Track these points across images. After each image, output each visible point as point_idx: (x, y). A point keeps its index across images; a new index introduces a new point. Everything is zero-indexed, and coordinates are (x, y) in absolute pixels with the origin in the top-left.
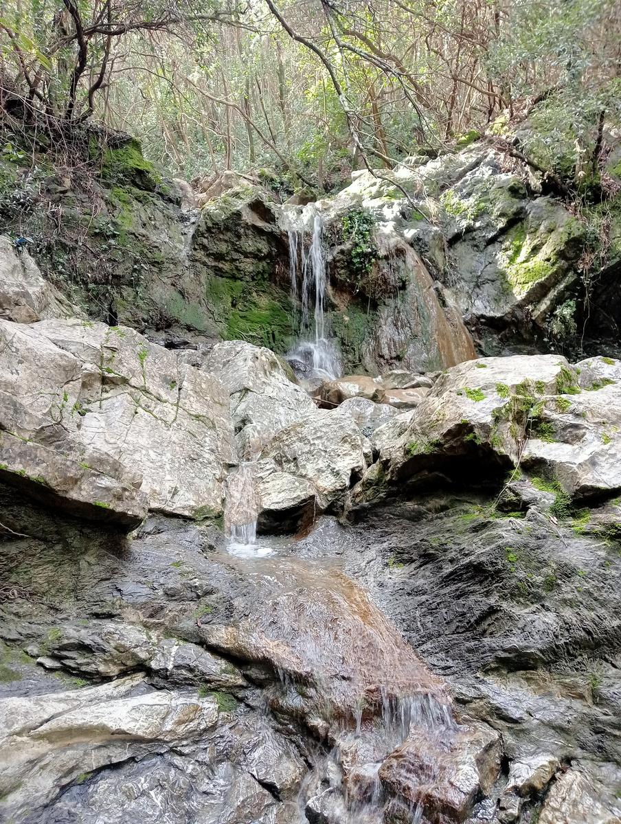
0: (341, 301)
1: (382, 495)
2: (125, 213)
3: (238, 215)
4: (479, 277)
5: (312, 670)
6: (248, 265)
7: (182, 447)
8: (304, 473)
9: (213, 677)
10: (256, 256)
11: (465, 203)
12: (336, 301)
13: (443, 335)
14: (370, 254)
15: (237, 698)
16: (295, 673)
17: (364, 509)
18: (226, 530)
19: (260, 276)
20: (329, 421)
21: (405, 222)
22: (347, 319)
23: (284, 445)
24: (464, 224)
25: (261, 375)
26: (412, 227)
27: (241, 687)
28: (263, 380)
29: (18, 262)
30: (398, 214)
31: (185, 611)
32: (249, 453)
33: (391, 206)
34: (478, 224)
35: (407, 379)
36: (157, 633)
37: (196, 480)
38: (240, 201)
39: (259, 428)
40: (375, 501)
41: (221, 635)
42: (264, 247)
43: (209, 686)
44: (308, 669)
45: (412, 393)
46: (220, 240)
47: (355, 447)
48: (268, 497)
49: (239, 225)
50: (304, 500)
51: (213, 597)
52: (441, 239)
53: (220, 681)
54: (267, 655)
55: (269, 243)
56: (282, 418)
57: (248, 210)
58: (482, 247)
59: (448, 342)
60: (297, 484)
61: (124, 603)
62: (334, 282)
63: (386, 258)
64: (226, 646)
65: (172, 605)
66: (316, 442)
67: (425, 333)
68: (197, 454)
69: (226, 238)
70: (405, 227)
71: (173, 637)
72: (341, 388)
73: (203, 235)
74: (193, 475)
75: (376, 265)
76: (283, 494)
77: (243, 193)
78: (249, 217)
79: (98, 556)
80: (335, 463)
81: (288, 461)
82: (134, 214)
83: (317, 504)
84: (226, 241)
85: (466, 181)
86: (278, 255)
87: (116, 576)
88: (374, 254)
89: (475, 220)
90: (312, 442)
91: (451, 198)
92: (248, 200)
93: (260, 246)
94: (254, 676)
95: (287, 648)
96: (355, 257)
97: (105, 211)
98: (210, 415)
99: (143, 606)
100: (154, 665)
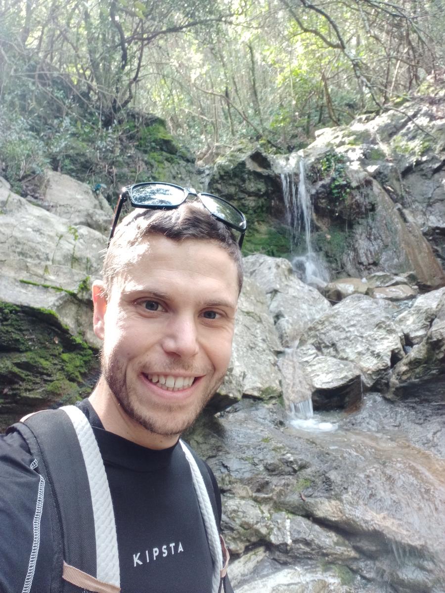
0: (324, 225)
1: (434, 372)
2: (160, 170)
3: (243, 164)
4: (430, 198)
5: (426, 543)
6: (251, 202)
7: (242, 338)
8: (345, 356)
9: (329, 551)
10: (257, 194)
11: (412, 145)
12: (319, 224)
13: (408, 244)
14: (345, 185)
15: (352, 570)
16: (409, 545)
17: (414, 385)
18: (287, 407)
19: (259, 210)
20: (358, 311)
21: (367, 161)
22: (329, 237)
23: (320, 334)
24: (414, 159)
25: (283, 279)
26: (373, 164)
27: (355, 559)
28: (286, 283)
29: (97, 202)
30: (361, 155)
31: (288, 485)
32: (287, 342)
33: (354, 150)
34: (424, 159)
35: (387, 279)
36: (268, 507)
37: (257, 365)
38: (243, 155)
39: (291, 321)
40: (426, 378)
41: (326, 508)
42: (262, 187)
43: (327, 560)
44: (422, 543)
45: (394, 290)
46: (230, 185)
47: (390, 331)
48: (318, 378)
49: (244, 172)
50: (352, 380)
51: (309, 470)
52: (396, 171)
53: (336, 554)
54: (377, 528)
55: (266, 183)
56: (306, 312)
57: (250, 160)
58: (429, 176)
59: (413, 250)
60: (342, 366)
61: (232, 479)
62: (317, 210)
63: (358, 188)
64: (333, 519)
65: (274, 480)
66: (351, 329)
67: (394, 243)
68: (254, 344)
69: (234, 182)
70: (368, 165)
71: (282, 511)
72: (339, 289)
73: (217, 182)
74: (254, 361)
75: (350, 194)
76: (330, 375)
77: (245, 148)
78: (251, 166)
79: (204, 436)
80: (374, 346)
81: (327, 347)
82: (167, 170)
83: (363, 383)
84: (234, 185)
85: (409, 128)
86: (273, 192)
87: (220, 453)
88: (348, 185)
89: (422, 155)
90: (347, 330)
91: (400, 140)
92: (249, 153)
93: (259, 186)
94: (365, 548)
95: (394, 521)
96: (334, 189)
97: (146, 170)
98: (257, 312)
99: (249, 481)
100: (273, 539)
